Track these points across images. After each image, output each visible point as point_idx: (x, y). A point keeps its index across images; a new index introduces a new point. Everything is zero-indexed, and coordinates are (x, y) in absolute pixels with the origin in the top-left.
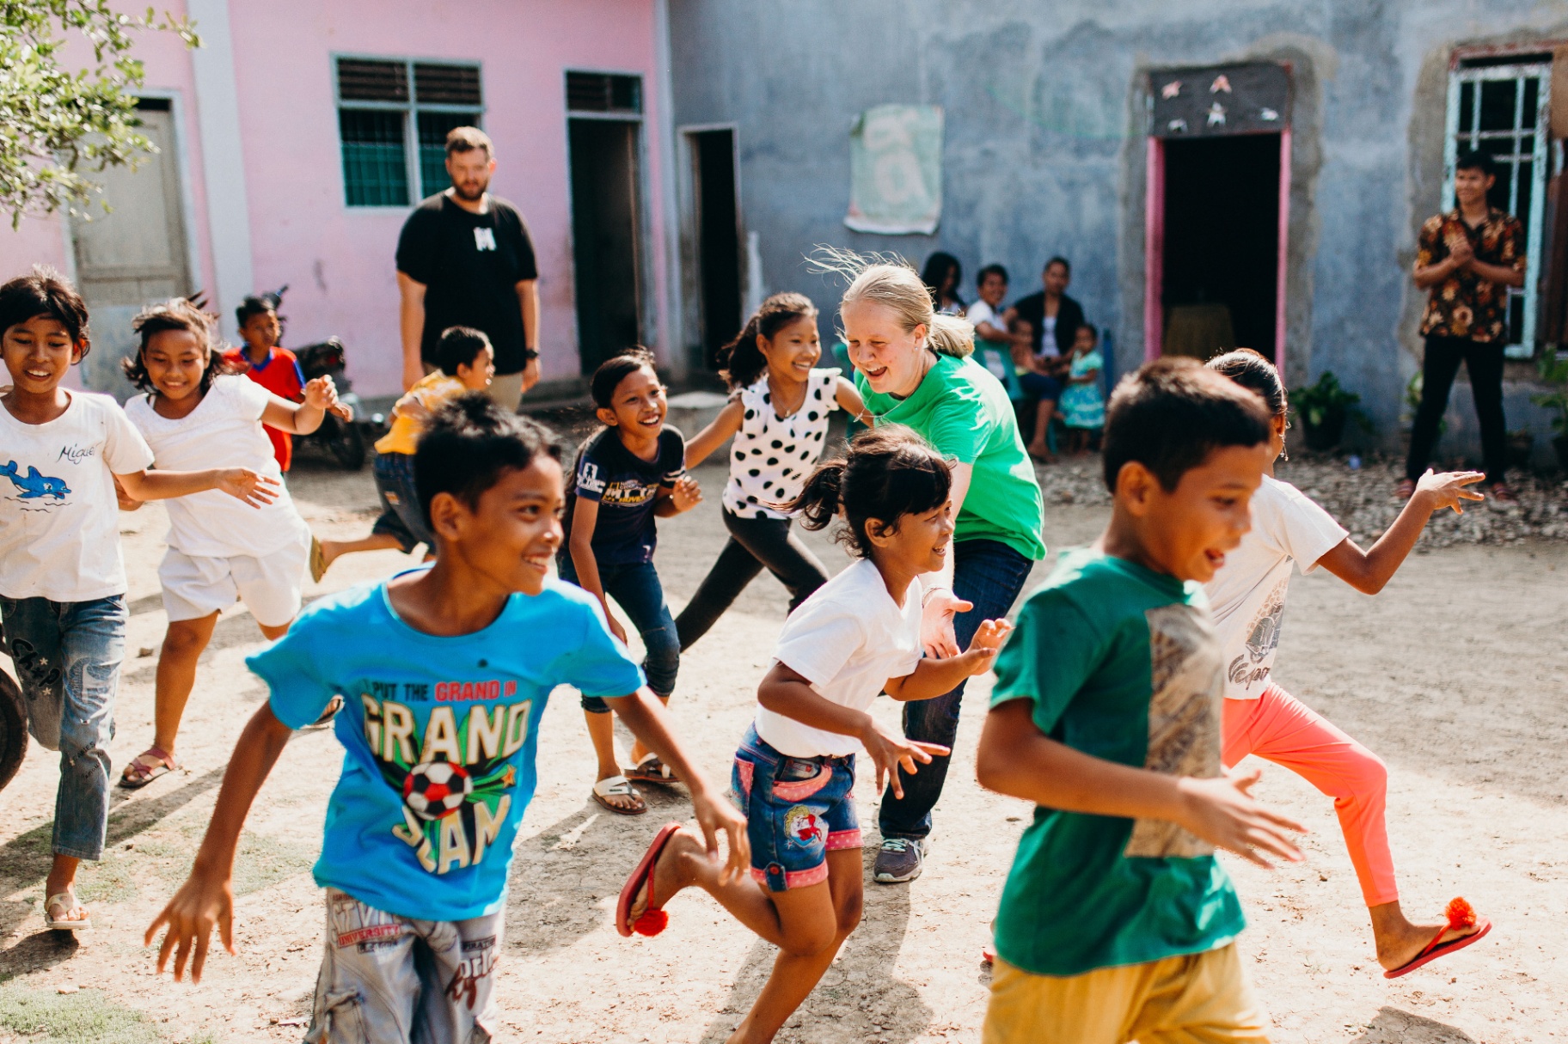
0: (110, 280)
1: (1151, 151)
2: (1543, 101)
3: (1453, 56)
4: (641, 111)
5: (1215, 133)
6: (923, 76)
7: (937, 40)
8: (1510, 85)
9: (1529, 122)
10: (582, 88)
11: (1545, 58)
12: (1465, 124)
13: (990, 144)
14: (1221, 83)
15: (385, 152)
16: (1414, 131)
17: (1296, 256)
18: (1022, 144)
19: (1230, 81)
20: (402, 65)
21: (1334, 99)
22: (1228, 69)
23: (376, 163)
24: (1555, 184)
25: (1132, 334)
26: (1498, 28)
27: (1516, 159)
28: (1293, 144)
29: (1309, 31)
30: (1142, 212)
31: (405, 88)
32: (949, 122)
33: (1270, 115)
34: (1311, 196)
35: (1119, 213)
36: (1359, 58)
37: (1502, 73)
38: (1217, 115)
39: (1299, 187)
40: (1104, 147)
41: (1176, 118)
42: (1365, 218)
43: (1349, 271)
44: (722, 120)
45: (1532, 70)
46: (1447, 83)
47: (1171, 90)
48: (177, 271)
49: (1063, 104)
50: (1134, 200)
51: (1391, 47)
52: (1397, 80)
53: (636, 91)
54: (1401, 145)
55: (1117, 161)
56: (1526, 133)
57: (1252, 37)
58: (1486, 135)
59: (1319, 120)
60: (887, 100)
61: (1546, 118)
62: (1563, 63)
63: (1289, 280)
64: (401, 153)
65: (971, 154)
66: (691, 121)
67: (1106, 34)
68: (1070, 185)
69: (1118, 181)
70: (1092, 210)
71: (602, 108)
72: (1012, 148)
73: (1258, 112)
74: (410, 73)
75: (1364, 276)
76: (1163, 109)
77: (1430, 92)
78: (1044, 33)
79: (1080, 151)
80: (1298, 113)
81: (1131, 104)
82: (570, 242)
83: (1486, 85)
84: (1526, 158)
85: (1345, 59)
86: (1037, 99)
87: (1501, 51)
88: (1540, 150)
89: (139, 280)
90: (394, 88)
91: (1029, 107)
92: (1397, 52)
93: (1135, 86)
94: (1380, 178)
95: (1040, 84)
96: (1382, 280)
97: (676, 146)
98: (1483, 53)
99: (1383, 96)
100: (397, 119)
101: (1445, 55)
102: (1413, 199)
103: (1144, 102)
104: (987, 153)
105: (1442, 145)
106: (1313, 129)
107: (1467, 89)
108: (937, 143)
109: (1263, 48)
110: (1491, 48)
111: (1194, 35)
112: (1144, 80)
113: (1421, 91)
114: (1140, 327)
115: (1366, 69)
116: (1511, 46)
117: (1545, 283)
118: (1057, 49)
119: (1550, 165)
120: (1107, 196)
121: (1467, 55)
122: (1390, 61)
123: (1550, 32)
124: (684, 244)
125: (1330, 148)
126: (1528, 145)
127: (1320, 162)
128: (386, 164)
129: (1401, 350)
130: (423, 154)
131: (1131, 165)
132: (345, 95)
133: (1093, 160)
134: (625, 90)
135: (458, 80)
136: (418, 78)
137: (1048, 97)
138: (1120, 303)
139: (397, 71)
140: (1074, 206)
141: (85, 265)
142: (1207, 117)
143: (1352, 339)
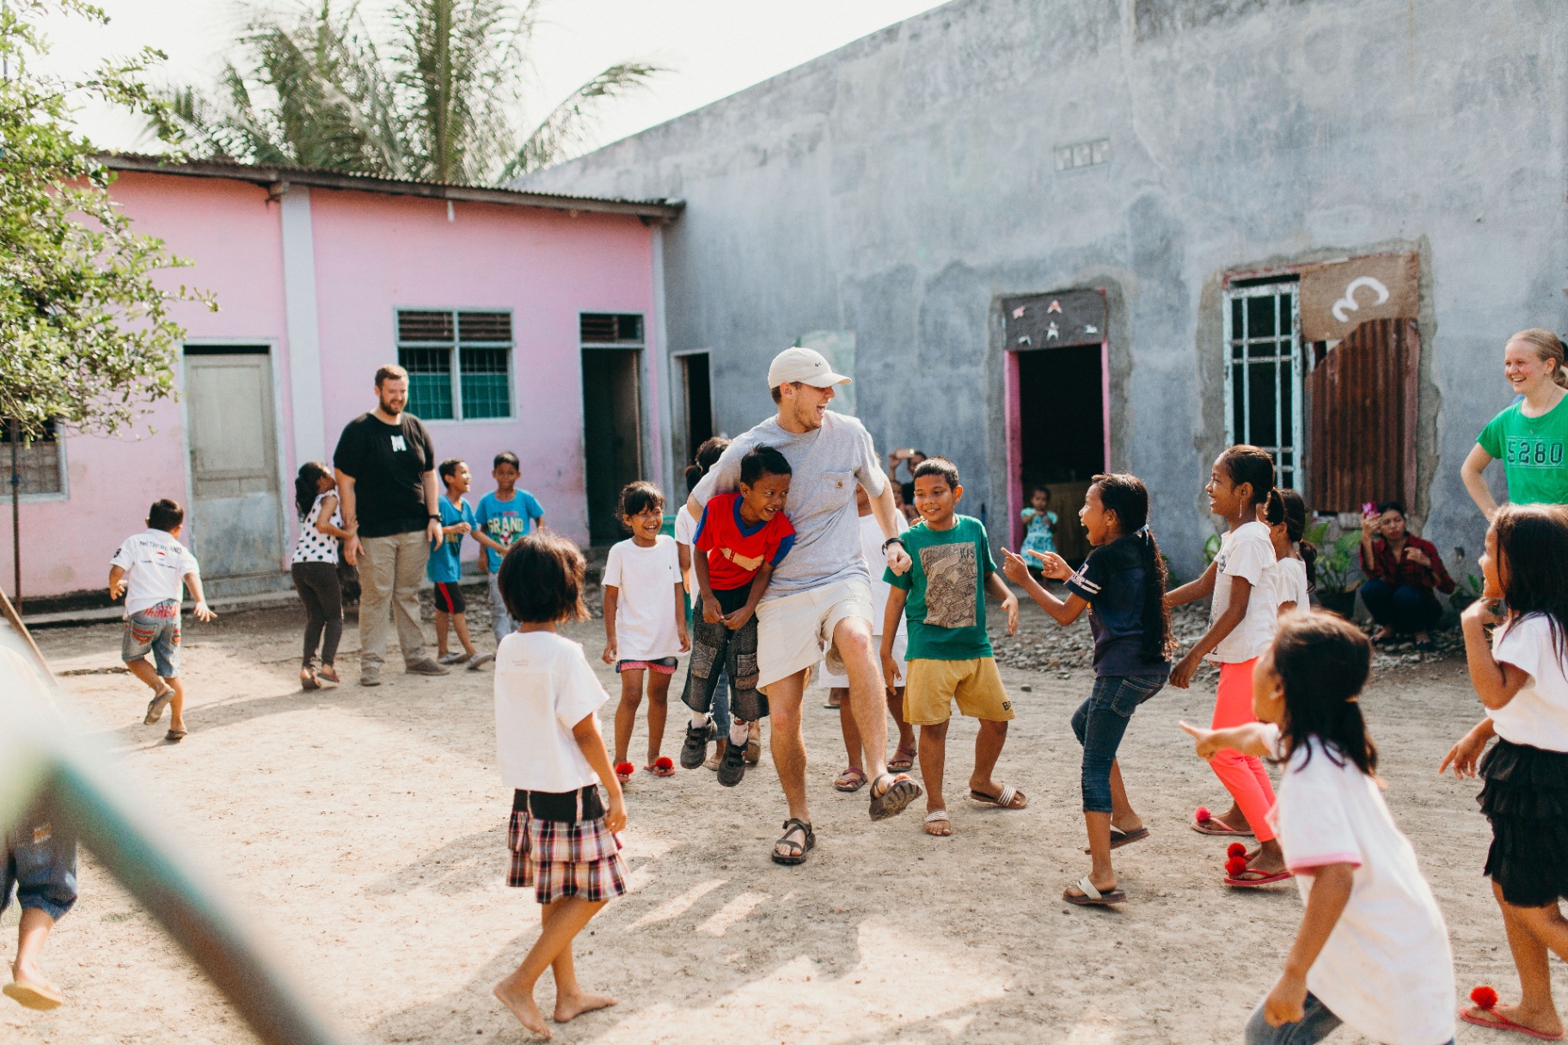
0: (217, 479)
1: (1006, 362)
2: (1294, 312)
3: (1225, 279)
4: (643, 342)
5: (1052, 346)
6: (841, 307)
7: (850, 280)
8: (1269, 300)
9: (1286, 330)
10: (593, 325)
11: (1294, 278)
12: (1237, 333)
13: (890, 359)
14: (1055, 306)
15: (435, 378)
16: (1200, 338)
17: (1117, 442)
18: (913, 358)
19: (1060, 302)
20: (450, 314)
21: (1138, 316)
22: (1059, 294)
23: (428, 387)
24: (1310, 379)
25: (998, 508)
26: (1257, 255)
27: (1278, 359)
28: (1110, 353)
29: (1117, 263)
30: (1002, 410)
31: (451, 331)
32: (860, 343)
33: (1091, 330)
34: (1125, 393)
35: (984, 410)
36: (1155, 283)
37: (1262, 291)
38: (1053, 332)
39: (1116, 386)
40: (971, 358)
41: (1022, 335)
42: (1168, 410)
43: (1157, 452)
44: (701, 346)
45: (1285, 288)
46: (1220, 300)
47: (1018, 313)
48: (269, 472)
49: (941, 327)
50: (995, 399)
51: (1178, 274)
52: (1185, 299)
53: (639, 326)
54: (1192, 349)
55: (982, 369)
56: (1284, 338)
57: (1076, 269)
58: (1253, 341)
59: (1128, 333)
60: (816, 328)
61: (1298, 326)
62: (1308, 281)
63: (1112, 461)
64: (448, 379)
65: (876, 367)
66: (678, 348)
67: (970, 271)
68: (948, 390)
69: (983, 385)
70: (965, 408)
71: (611, 340)
72: (906, 361)
73: (1083, 328)
74: (456, 319)
75: (1170, 457)
76: (1013, 328)
77: (1209, 308)
78: (925, 272)
79: (954, 363)
80: (1113, 328)
81: (990, 322)
82: (583, 443)
83: (1251, 301)
84: (1285, 358)
85: (1145, 284)
86: (922, 323)
87: (1261, 274)
88: (1296, 351)
89: (240, 479)
90: (442, 331)
91: (917, 329)
92: (1183, 277)
93: (992, 310)
94: (1175, 378)
95: (923, 311)
96: (1184, 461)
97: (669, 367)
98: (1248, 276)
99: (1175, 312)
100: (445, 354)
101: (1219, 278)
102: (1203, 394)
103: (1000, 323)
104: (887, 366)
105: (1221, 350)
106: (1125, 339)
107: (1237, 304)
108: (852, 359)
109: (1084, 277)
110: (1254, 272)
111: (1034, 269)
112: (998, 305)
113: (1203, 307)
114: (1004, 502)
115: (1160, 291)
116: (1267, 270)
117: (1309, 461)
118: (935, 284)
119: (1305, 364)
120: (975, 398)
121: (1236, 278)
122: (1179, 285)
123: (1297, 258)
124: (676, 442)
125: (1137, 355)
126: (1286, 348)
127: (1131, 366)
128: (435, 387)
129: (1202, 518)
130: (464, 379)
131: (992, 372)
132: (403, 338)
133: (964, 369)
134: (630, 325)
135: (494, 323)
136: (461, 323)
137: (929, 321)
138: (989, 483)
139: (446, 318)
140: (952, 406)
141: (199, 469)
142: (1047, 332)
143: (1163, 509)
